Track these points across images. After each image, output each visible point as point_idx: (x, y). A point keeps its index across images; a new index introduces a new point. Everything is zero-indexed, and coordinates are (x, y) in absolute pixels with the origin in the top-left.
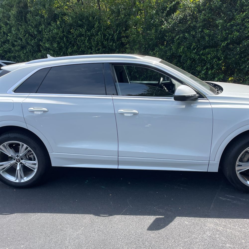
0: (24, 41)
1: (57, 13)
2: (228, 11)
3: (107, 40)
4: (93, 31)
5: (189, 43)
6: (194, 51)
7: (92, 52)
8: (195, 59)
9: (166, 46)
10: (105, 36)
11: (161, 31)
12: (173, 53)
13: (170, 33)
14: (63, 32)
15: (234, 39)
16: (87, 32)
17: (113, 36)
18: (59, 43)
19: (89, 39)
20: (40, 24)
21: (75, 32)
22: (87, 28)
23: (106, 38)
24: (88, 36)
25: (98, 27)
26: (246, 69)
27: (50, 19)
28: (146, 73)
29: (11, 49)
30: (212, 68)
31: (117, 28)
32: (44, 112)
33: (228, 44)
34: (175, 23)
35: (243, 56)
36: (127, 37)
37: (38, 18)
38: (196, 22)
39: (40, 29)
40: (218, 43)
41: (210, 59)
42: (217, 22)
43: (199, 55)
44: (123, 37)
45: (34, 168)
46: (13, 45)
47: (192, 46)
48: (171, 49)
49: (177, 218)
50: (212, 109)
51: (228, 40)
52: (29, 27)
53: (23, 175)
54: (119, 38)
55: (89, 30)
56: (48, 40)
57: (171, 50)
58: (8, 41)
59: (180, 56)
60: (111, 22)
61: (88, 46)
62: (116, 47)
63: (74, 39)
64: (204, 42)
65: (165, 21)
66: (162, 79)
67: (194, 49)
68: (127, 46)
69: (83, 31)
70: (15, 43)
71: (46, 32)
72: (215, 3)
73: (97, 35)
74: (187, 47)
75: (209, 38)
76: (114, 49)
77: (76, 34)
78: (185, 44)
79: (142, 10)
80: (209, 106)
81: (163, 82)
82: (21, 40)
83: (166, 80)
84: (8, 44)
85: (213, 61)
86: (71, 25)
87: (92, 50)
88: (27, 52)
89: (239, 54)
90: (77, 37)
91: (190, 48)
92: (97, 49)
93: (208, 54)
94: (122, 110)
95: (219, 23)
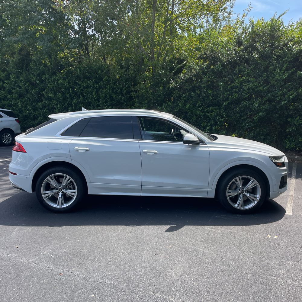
0: (23, 88)
1: (63, 64)
2: (228, 75)
3: (116, 92)
4: (102, 84)
5: (195, 101)
6: (199, 109)
7: (99, 103)
8: (200, 116)
9: (174, 103)
10: (113, 89)
11: (168, 89)
12: (180, 110)
13: (177, 91)
14: (69, 83)
15: (234, 100)
16: (95, 84)
17: (121, 89)
18: (63, 93)
19: (97, 91)
20: (43, 73)
21: (82, 84)
22: (95, 80)
23: (114, 91)
24: (96, 88)
25: (107, 80)
26: (246, 127)
27: (56, 69)
28: (154, 127)
29: (6, 96)
30: (216, 125)
31: (126, 82)
32: (86, 150)
33: (229, 104)
34: (182, 82)
35: (242, 115)
36: (136, 91)
37: (42, 67)
38: (201, 82)
39: (43, 78)
40: (220, 102)
41: (213, 116)
42: (219, 84)
43: (203, 112)
44: (132, 91)
45: (74, 196)
46: (10, 93)
47: (198, 104)
48: (178, 105)
49: (185, 226)
50: (209, 151)
51: (229, 100)
52: (30, 76)
53: (63, 202)
54: (129, 92)
55: (97, 83)
56: (51, 90)
57: (178, 107)
58: (4, 88)
59: (187, 113)
60: (120, 77)
61: (95, 98)
62: (124, 100)
63: (81, 90)
64: (208, 101)
65: (172, 80)
66: (173, 130)
67: (200, 107)
68: (136, 100)
69: (90, 83)
70: (13, 91)
71: (49, 82)
72: (217, 68)
73: (106, 88)
74: (193, 105)
75: (213, 97)
76: (122, 102)
77: (83, 86)
78: (191, 101)
79: (150, 66)
80: (207, 149)
81: (173, 133)
82: (20, 88)
83: (175, 132)
84: (4, 91)
85: (216, 118)
86: (78, 77)
87: (99, 102)
88: (25, 101)
89: (239, 113)
90: (84, 88)
91: (196, 106)
92: (104, 101)
93: (212, 111)
94: (146, 150)
95: (220, 85)
